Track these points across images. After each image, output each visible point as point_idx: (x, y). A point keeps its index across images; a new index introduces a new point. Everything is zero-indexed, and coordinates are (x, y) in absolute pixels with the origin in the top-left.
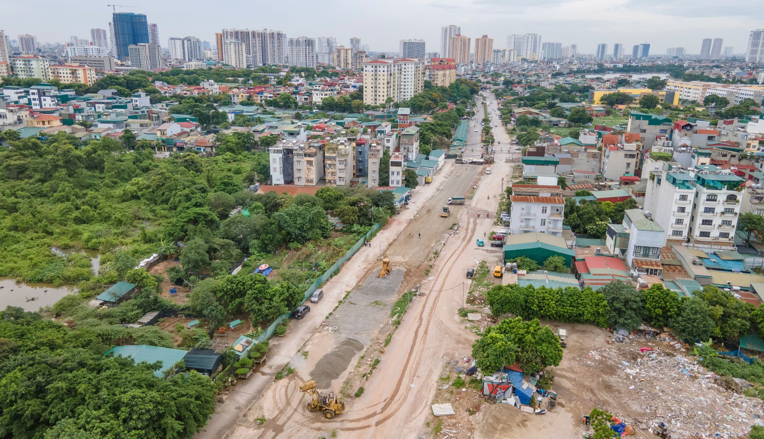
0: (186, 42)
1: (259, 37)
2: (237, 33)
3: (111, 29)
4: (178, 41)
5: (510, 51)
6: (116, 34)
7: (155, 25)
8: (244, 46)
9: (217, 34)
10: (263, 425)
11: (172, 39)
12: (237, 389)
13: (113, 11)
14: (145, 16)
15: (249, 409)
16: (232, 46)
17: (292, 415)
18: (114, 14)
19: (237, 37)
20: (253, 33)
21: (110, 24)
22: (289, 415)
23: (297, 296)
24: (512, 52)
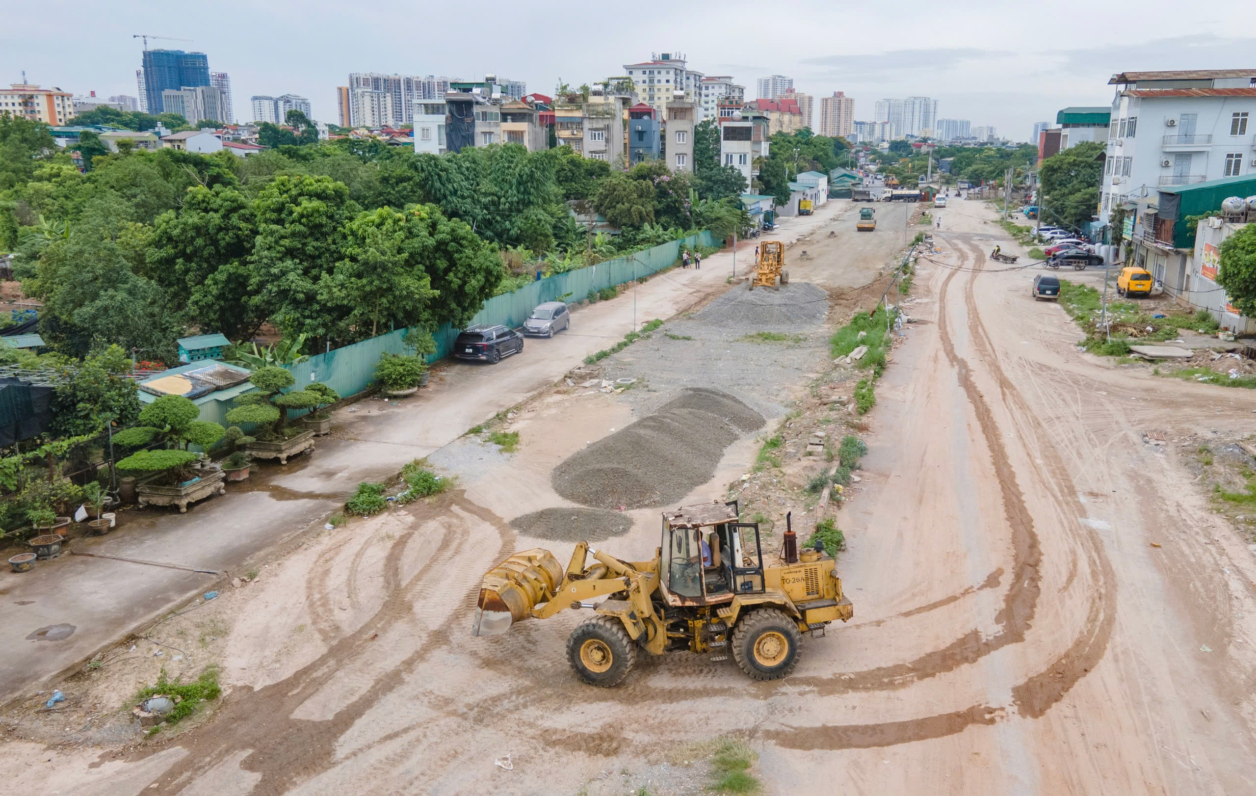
0: (281, 104)
1: (418, 88)
2: (376, 81)
3: (139, 82)
4: (266, 102)
5: (884, 124)
6: (148, 90)
7: (223, 76)
8: (389, 99)
9: (340, 89)
10: (186, 726)
11: (255, 98)
12: (104, 547)
13: (143, 48)
14: (204, 57)
15: (132, 638)
16: (367, 99)
17: (409, 664)
18: (145, 53)
19: (377, 88)
20: (408, 82)
21: (138, 74)
22: (390, 664)
23: (469, 252)
24: (887, 127)
